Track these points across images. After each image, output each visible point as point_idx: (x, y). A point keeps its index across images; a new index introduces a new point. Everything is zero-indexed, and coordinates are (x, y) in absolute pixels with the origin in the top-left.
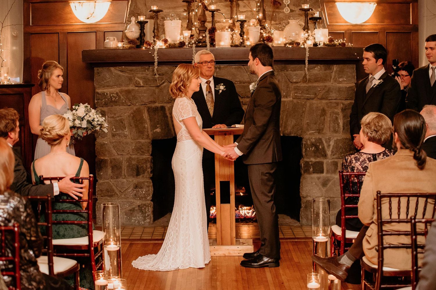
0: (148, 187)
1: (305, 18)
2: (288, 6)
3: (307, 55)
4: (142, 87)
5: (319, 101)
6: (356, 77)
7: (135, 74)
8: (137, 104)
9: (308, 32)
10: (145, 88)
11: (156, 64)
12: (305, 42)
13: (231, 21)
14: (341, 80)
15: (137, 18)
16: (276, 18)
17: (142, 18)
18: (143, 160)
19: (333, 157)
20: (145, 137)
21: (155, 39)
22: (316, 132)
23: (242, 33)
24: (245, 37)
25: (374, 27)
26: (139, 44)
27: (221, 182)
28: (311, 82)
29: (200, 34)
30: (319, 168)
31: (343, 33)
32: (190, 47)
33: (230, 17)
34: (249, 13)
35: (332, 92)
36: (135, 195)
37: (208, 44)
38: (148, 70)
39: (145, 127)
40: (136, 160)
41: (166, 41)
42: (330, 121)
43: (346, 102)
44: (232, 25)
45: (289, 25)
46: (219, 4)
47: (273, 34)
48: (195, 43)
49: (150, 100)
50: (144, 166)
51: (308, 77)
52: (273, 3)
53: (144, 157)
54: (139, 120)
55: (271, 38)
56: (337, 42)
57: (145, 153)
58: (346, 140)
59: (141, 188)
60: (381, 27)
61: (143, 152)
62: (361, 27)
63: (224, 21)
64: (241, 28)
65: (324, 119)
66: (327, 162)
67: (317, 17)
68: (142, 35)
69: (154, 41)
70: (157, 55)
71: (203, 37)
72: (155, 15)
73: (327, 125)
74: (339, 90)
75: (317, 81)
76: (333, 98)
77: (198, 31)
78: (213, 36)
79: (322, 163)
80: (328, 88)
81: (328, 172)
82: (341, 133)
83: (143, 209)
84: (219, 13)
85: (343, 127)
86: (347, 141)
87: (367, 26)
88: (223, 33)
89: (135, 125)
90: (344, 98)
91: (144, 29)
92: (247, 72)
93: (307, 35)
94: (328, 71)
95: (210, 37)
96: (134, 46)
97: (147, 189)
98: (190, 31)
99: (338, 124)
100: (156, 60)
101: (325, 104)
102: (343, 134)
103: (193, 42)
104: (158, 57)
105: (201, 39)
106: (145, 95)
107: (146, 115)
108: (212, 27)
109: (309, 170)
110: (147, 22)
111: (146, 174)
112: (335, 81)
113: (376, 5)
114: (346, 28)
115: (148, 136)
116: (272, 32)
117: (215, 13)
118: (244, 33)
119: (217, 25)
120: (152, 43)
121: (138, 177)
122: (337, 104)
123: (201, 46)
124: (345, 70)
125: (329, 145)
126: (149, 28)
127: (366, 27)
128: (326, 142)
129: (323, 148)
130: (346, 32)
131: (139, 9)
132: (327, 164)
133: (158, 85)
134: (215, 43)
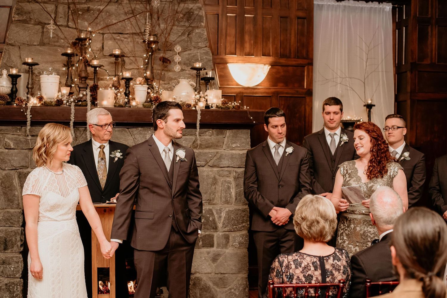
0: (18, 263)
1: (197, 77)
2: (178, 64)
3: (199, 117)
4: (13, 149)
5: (210, 169)
6: (250, 143)
7: (5, 134)
8: (7, 169)
9: (199, 94)
10: (16, 151)
11: (29, 123)
12: (196, 104)
13: (115, 79)
14: (234, 146)
15: (8, 71)
16: (165, 77)
17: (14, 72)
18: (12, 232)
19: (224, 229)
20: (14, 206)
21: (29, 96)
22: (206, 202)
23: (127, 92)
24: (131, 96)
25: (267, 91)
26: (9, 100)
27: (98, 269)
28: (201, 147)
29: (81, 91)
30: (209, 243)
31: (235, 96)
32: (69, 105)
33: (114, 74)
34: (136, 71)
35: (224, 159)
36: (2, 272)
37: (89, 103)
38: (20, 131)
39: (15, 194)
40: (4, 232)
41: (41, 98)
42: (222, 190)
43: (239, 170)
44: (116, 82)
45: (179, 84)
46: (102, 60)
47: (162, 95)
48: (74, 101)
49: (22, 164)
50: (14, 239)
51: (199, 142)
52: (162, 60)
53: (14, 228)
54: (9, 187)
55: (159, 99)
56: (230, 105)
57: (14, 224)
58: (238, 211)
59: (9, 264)
60: (274, 90)
61: (12, 223)
62: (253, 91)
63: (108, 78)
64: (126, 86)
65: (215, 188)
66: (217, 236)
67: (210, 78)
68: (14, 89)
69: (28, 97)
70: (30, 113)
71: (84, 95)
72: (29, 68)
73: (218, 195)
74: (232, 157)
75: (208, 147)
76: (225, 166)
77: (78, 89)
78: (95, 95)
79: (212, 237)
80: (219, 155)
81: (218, 246)
82: (233, 203)
83: (11, 287)
84: (102, 70)
85: (236, 196)
86: (240, 212)
87: (259, 89)
88: (106, 91)
89: (4, 193)
90: (237, 165)
91: (17, 83)
92: (132, 136)
93: (198, 96)
94: (221, 136)
95: (91, 96)
96: (3, 102)
97: (16, 265)
98: (69, 88)
99: (230, 194)
100: (29, 119)
101: (216, 172)
102: (235, 205)
103: (72, 100)
104: (31, 116)
105: (81, 98)
106: (16, 158)
107: (16, 182)
108: (94, 85)
109: (198, 244)
110: (20, 76)
111: (15, 248)
112: (228, 147)
113: (270, 67)
114: (238, 91)
115: (18, 205)
116: (160, 92)
117: (97, 69)
118: (129, 92)
119: (100, 83)
120: (25, 100)
121: (6, 251)
122: (230, 172)
123: (80, 105)
124: (238, 135)
125: (220, 217)
126: (22, 83)
127: (259, 91)
128: (217, 213)
129: (214, 220)
130: (237, 95)
131: (12, 61)
132: (218, 238)
133: (31, 147)
134: (96, 102)
